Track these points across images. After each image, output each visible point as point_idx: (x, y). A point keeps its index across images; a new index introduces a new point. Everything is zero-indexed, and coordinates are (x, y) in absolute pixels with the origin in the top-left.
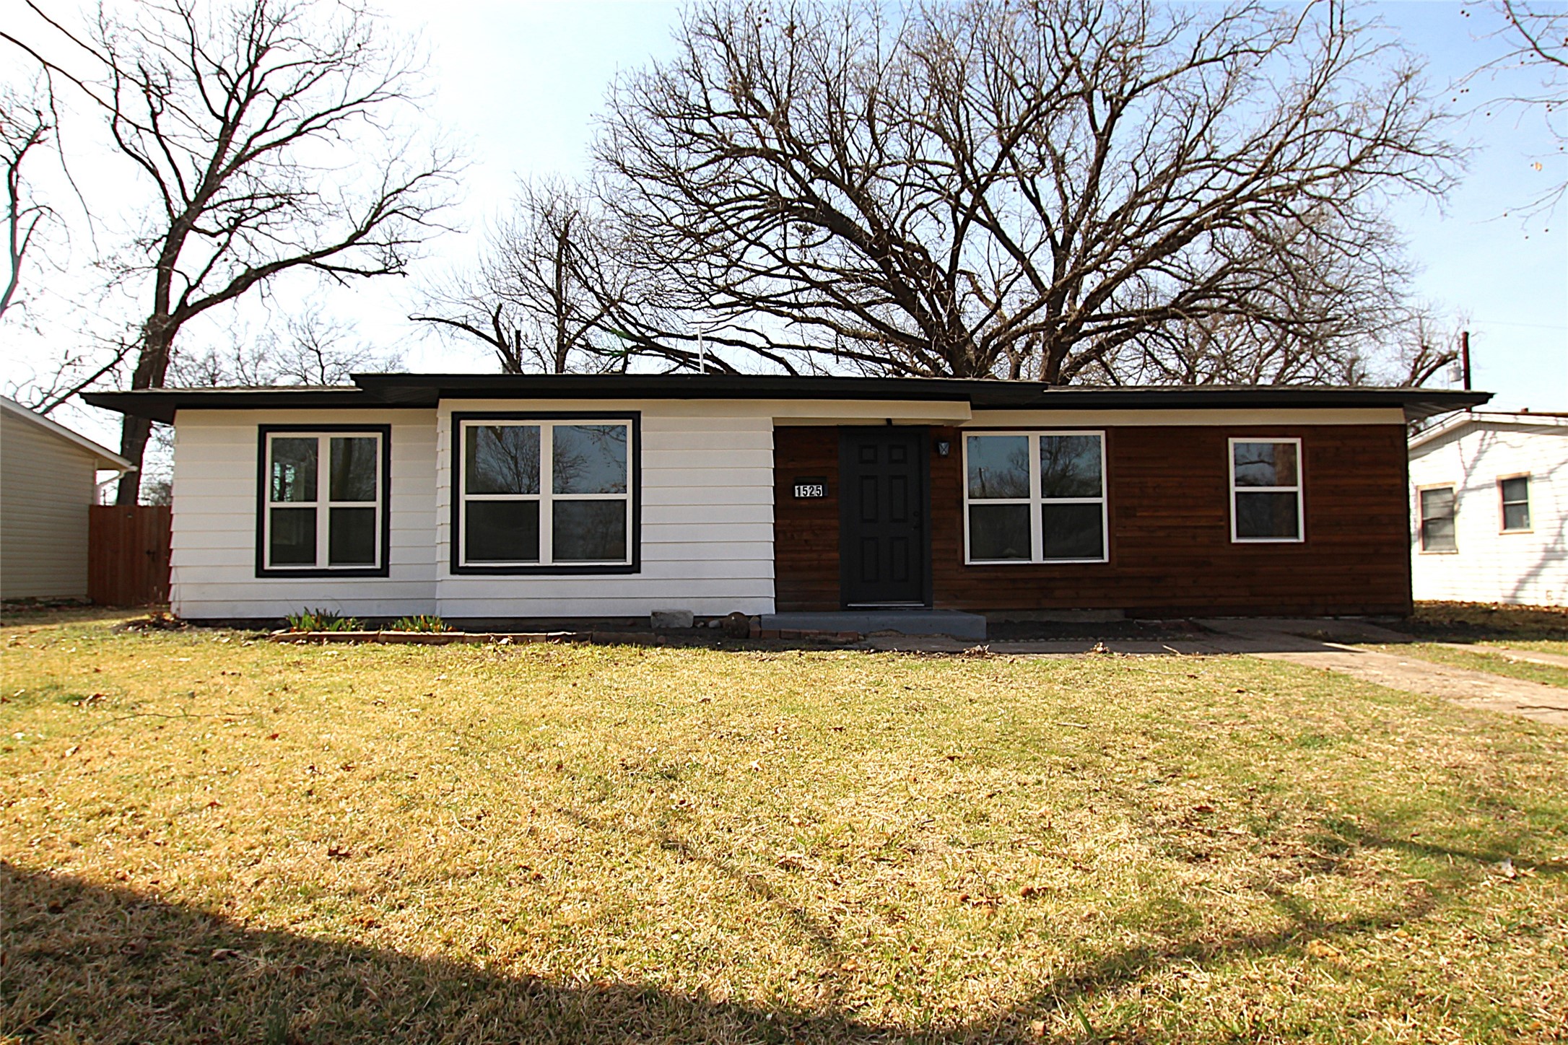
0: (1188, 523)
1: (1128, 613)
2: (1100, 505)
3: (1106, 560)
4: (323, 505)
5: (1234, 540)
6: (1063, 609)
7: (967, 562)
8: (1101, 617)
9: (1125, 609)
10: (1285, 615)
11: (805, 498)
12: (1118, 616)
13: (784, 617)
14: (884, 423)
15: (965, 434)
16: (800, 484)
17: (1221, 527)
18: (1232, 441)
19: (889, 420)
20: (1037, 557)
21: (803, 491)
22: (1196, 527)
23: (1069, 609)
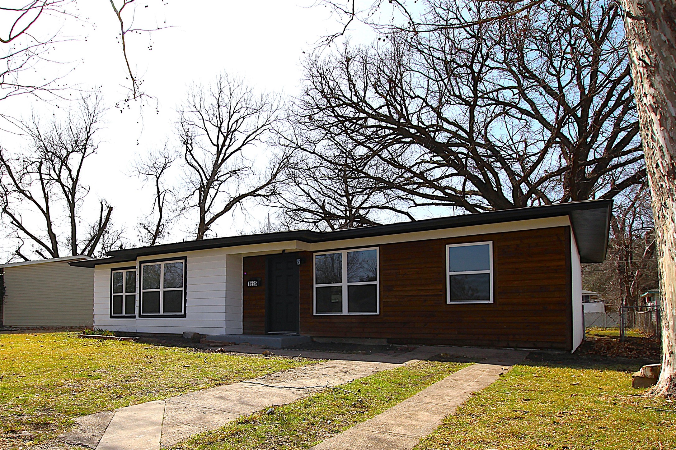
0: (422, 293)
1: (389, 341)
2: (376, 285)
3: (378, 313)
4: (124, 294)
5: (448, 302)
6: (357, 338)
7: (315, 314)
8: (375, 342)
9: (388, 339)
10: (480, 346)
11: (251, 287)
12: (384, 342)
13: (244, 337)
14: (281, 252)
15: (315, 254)
16: (250, 281)
17: (441, 295)
18: (448, 246)
19: (284, 250)
20: (345, 312)
21: (251, 284)
22: (426, 296)
23: (360, 338)
